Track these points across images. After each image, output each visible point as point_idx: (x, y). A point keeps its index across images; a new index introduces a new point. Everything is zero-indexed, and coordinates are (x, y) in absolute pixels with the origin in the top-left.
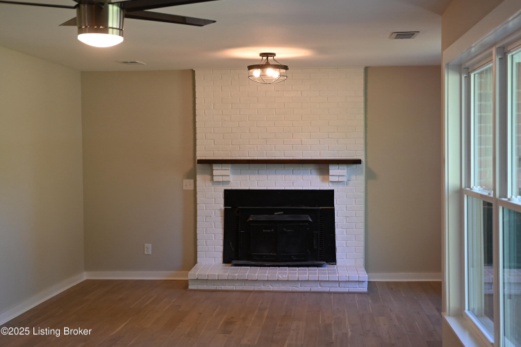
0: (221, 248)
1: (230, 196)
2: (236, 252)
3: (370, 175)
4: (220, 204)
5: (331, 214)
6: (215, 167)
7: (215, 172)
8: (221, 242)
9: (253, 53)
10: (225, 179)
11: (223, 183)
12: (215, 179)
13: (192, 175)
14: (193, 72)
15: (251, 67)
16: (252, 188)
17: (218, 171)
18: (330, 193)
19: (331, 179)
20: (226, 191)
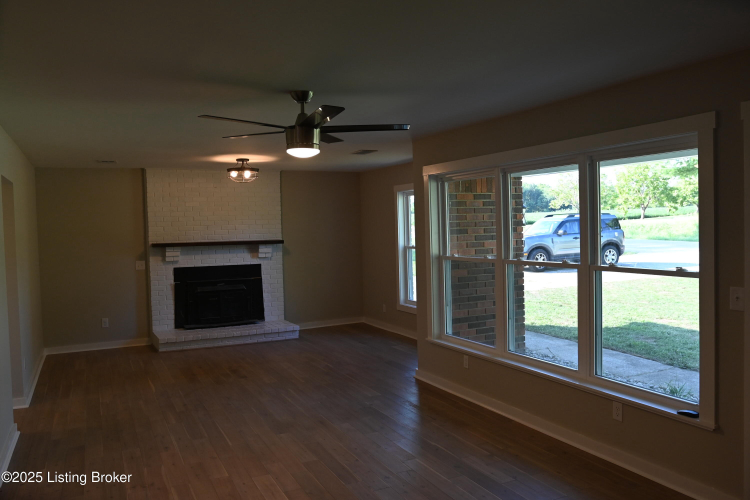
0: (173, 316)
1: (179, 273)
2: (186, 317)
3: (286, 253)
4: (172, 277)
5: (260, 281)
6: (168, 249)
7: (167, 254)
8: (173, 312)
9: (231, 159)
10: (176, 259)
11: (173, 262)
12: (167, 259)
14: (143, 171)
15: (230, 170)
16: (197, 265)
17: (170, 253)
18: (258, 267)
19: (260, 255)
20: (176, 270)
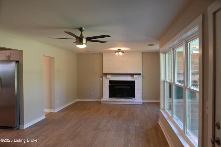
0: (108, 94)
1: (111, 82)
2: (112, 95)
3: (143, 77)
4: (108, 84)
5: (134, 86)
6: (107, 75)
7: (107, 76)
9: (116, 49)
10: (109, 78)
11: (109, 79)
12: (107, 78)
13: (102, 77)
14: (102, 53)
15: (115, 52)
16: (116, 80)
17: (108, 76)
18: (134, 81)
19: (134, 78)
20: (109, 81)
